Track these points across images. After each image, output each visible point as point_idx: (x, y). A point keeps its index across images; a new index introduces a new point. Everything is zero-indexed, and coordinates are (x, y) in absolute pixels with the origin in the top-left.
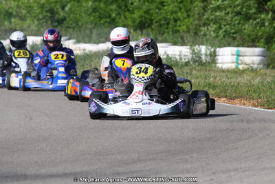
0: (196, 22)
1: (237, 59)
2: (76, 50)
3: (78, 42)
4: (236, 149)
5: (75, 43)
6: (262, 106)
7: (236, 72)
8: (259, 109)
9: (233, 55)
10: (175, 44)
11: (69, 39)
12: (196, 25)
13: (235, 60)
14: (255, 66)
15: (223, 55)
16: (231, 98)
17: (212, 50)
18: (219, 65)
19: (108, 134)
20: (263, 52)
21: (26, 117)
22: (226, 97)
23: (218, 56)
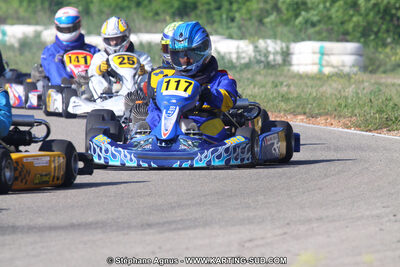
0: (261, 5)
1: (321, 59)
4: (320, 189)
6: (358, 127)
7: (320, 78)
8: (352, 131)
9: (314, 53)
10: (230, 37)
12: (262, 9)
13: (317, 61)
14: (347, 70)
15: (300, 53)
16: (312, 116)
17: (284, 45)
18: (295, 69)
20: (359, 48)
22: (305, 114)
23: (292, 54)
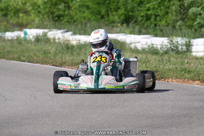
0: (174, 18)
2: (73, 40)
3: (75, 34)
5: (72, 35)
10: (156, 36)
11: (67, 31)
12: (174, 20)
15: (197, 45)
17: (187, 40)
18: (194, 54)
19: (100, 111)
21: (31, 96)
22: (199, 80)
23: (192, 45)
